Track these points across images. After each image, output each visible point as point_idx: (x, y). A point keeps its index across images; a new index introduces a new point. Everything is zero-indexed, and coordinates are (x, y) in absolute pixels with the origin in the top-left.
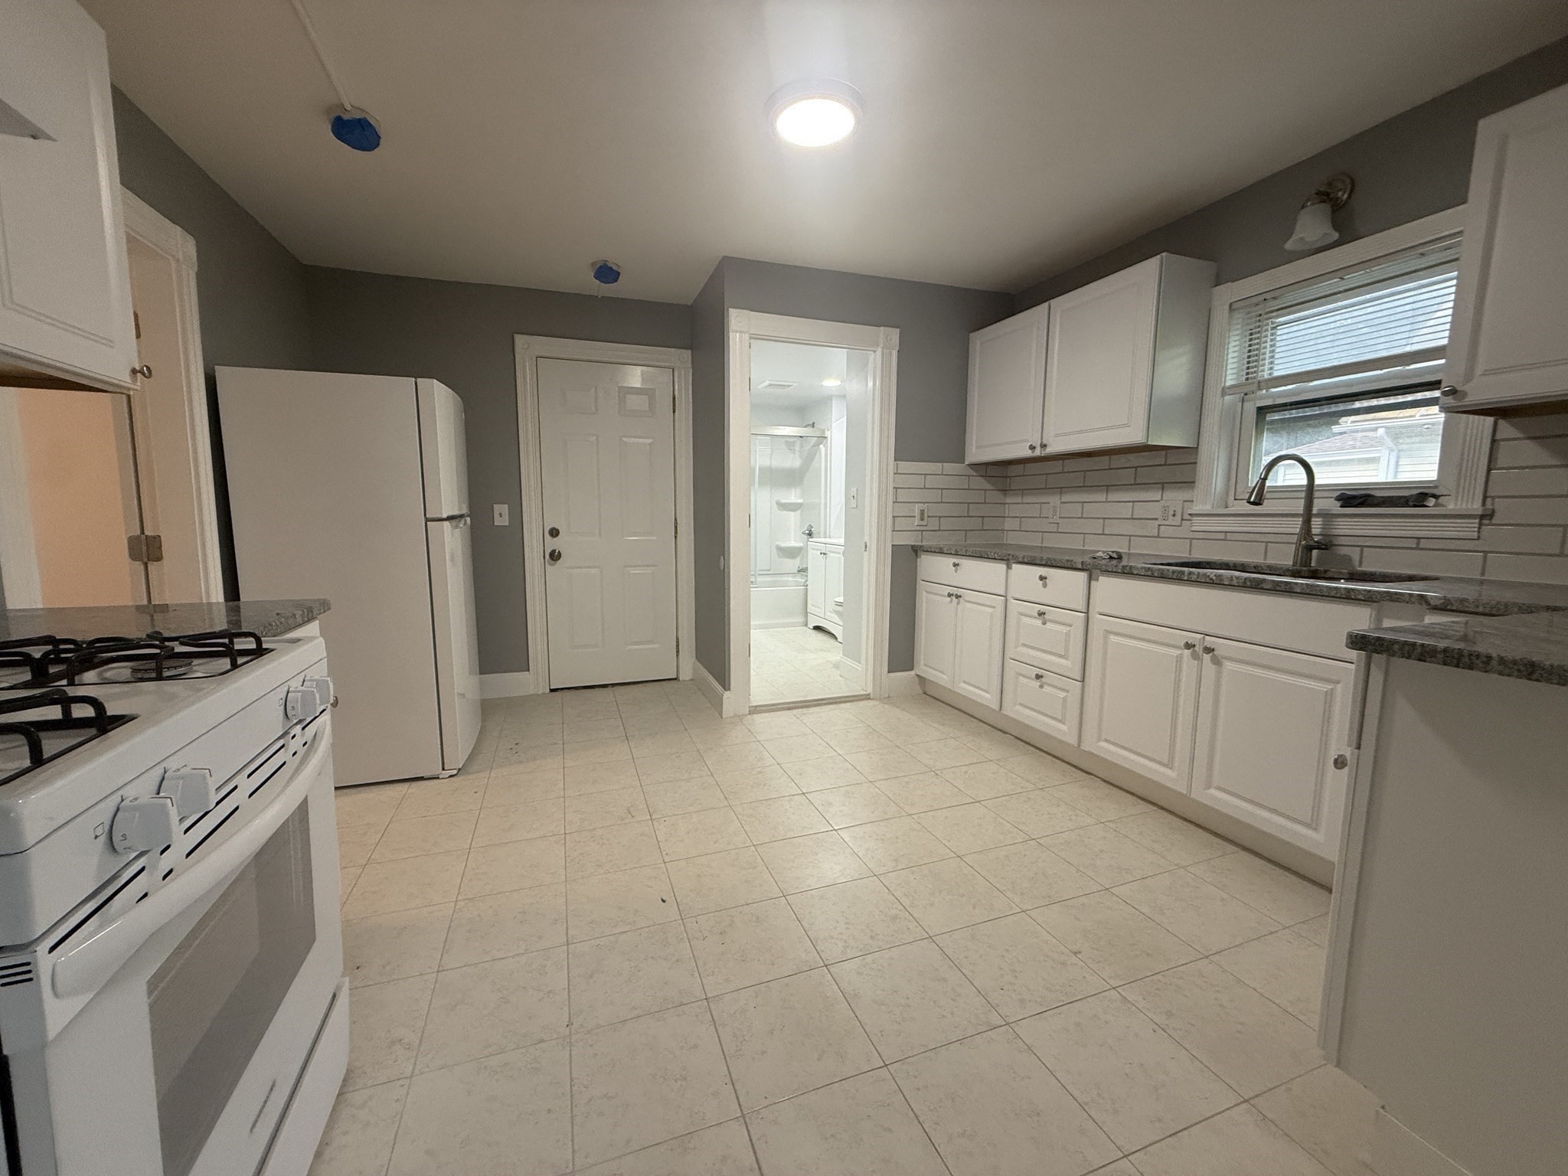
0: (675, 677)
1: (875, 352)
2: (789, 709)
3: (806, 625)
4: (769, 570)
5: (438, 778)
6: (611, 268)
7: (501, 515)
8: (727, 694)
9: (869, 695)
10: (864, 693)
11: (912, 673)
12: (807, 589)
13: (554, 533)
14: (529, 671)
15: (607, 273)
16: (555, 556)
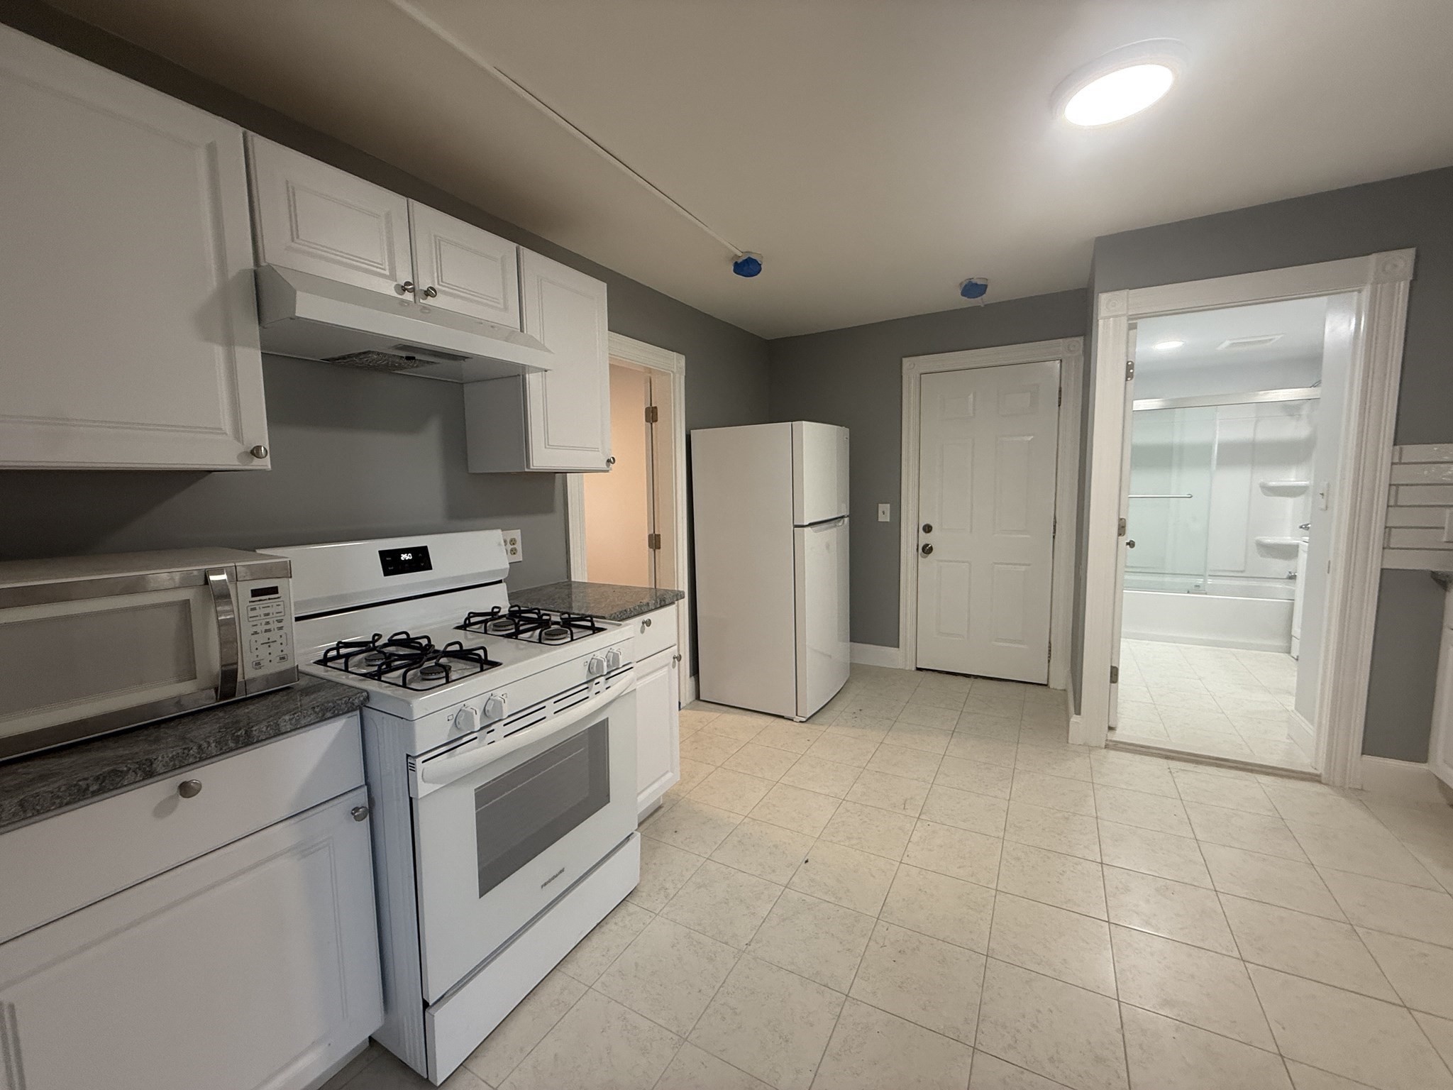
0: (1046, 683)
1: (1360, 291)
2: (1167, 758)
3: (1289, 652)
4: (1242, 572)
5: (793, 720)
6: (976, 284)
7: (884, 513)
8: (1074, 719)
9: (1319, 776)
10: (1312, 771)
11: (1423, 767)
12: (1293, 604)
13: (928, 529)
14: (898, 647)
15: (973, 289)
16: (927, 550)
